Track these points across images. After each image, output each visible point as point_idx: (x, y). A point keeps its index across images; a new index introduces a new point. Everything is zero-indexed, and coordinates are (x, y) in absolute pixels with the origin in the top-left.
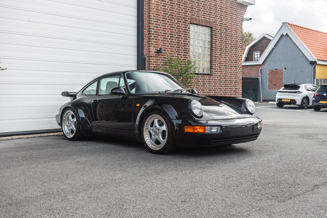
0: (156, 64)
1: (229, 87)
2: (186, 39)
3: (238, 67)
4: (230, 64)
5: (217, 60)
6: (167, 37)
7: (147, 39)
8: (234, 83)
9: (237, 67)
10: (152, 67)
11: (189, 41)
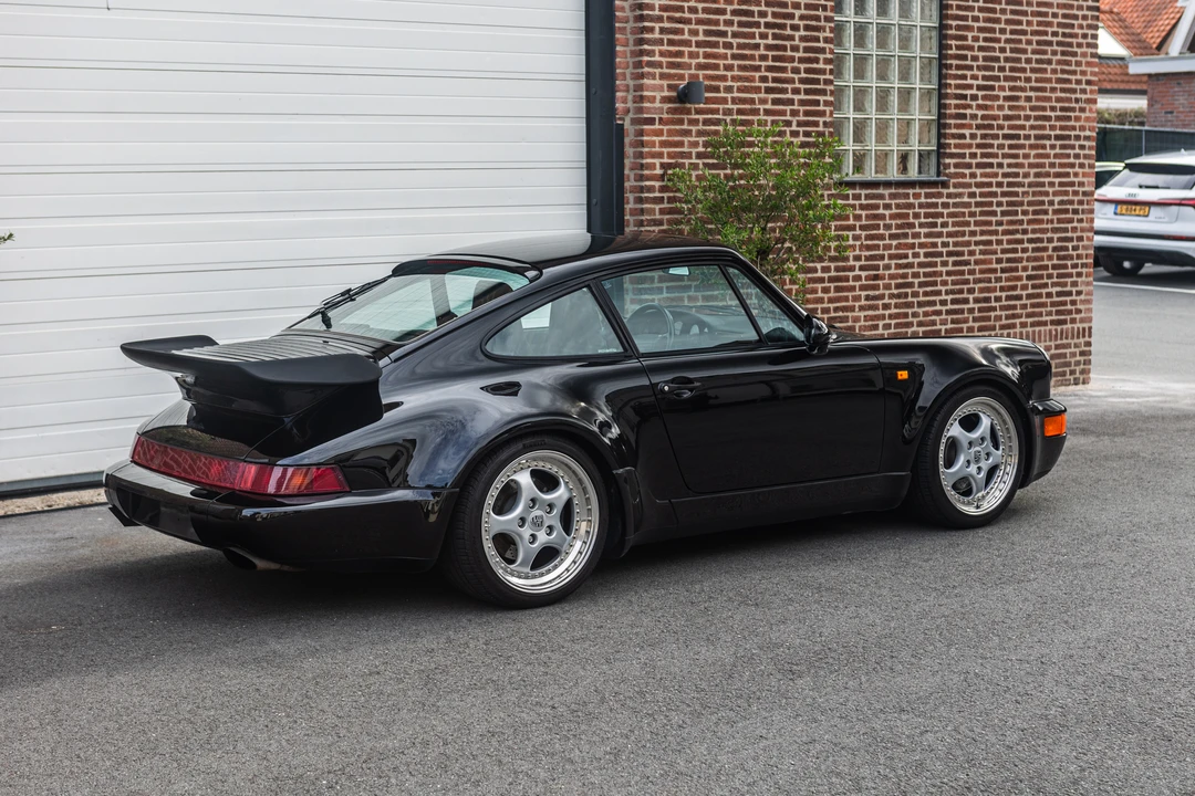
0: (670, 155)
1: (1030, 236)
2: (817, 29)
3: (1078, 138)
4: (1032, 127)
5: (968, 112)
6: (722, 28)
7: (631, 42)
8: (1056, 212)
9: (1069, 137)
10: (652, 166)
11: (832, 35)
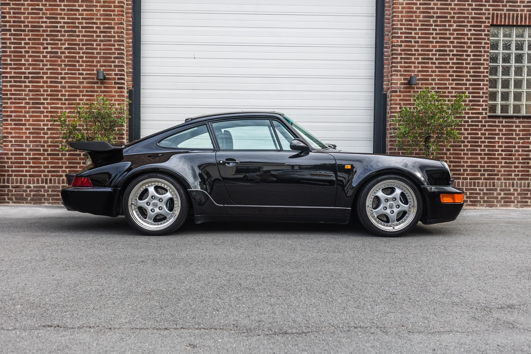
0: (404, 104)
2: (480, 56)
6: (431, 57)
7: (390, 64)
10: (397, 108)
11: (488, 58)
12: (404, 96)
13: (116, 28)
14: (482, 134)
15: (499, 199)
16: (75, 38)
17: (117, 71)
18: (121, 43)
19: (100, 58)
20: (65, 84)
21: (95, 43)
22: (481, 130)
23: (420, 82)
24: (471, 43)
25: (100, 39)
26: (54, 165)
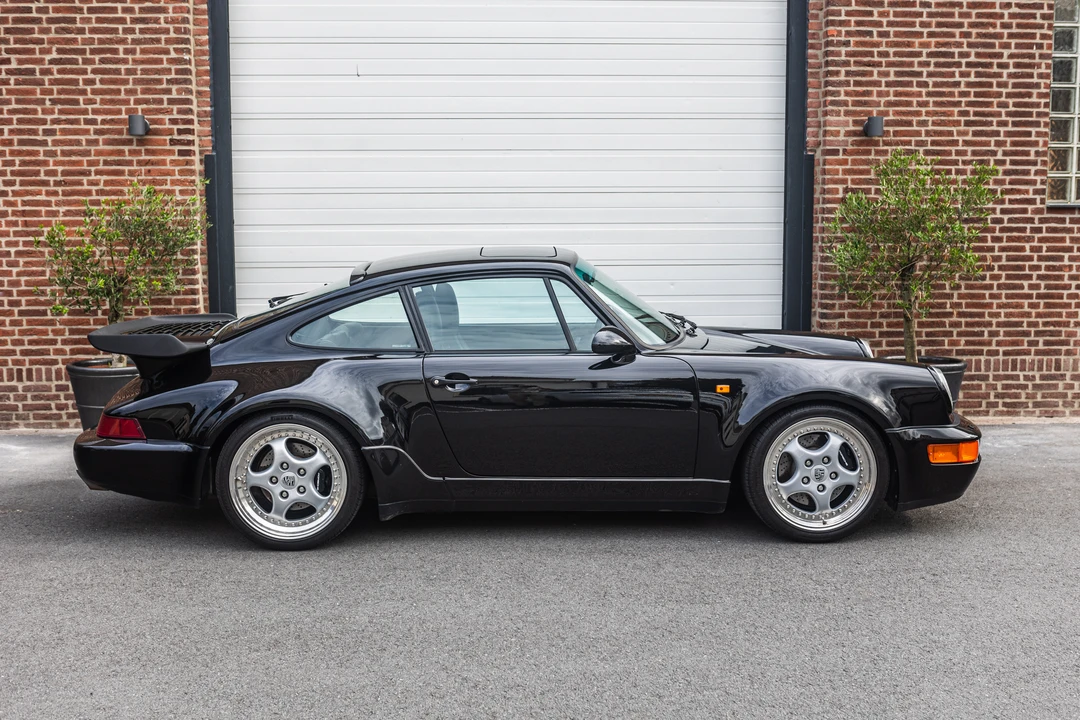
0: (855, 182)
2: (1030, 66)
6: (916, 69)
7: (821, 85)
10: (836, 191)
11: (1049, 71)
12: (854, 162)
13: (170, 10)
14: (1033, 249)
15: (1069, 398)
16: (73, 36)
17: (175, 112)
18: (183, 46)
19: (134, 83)
20: (54, 145)
21: (121, 48)
22: (1030, 239)
23: (891, 129)
24: (1011, 36)
25: (133, 36)
26: (35, 337)
